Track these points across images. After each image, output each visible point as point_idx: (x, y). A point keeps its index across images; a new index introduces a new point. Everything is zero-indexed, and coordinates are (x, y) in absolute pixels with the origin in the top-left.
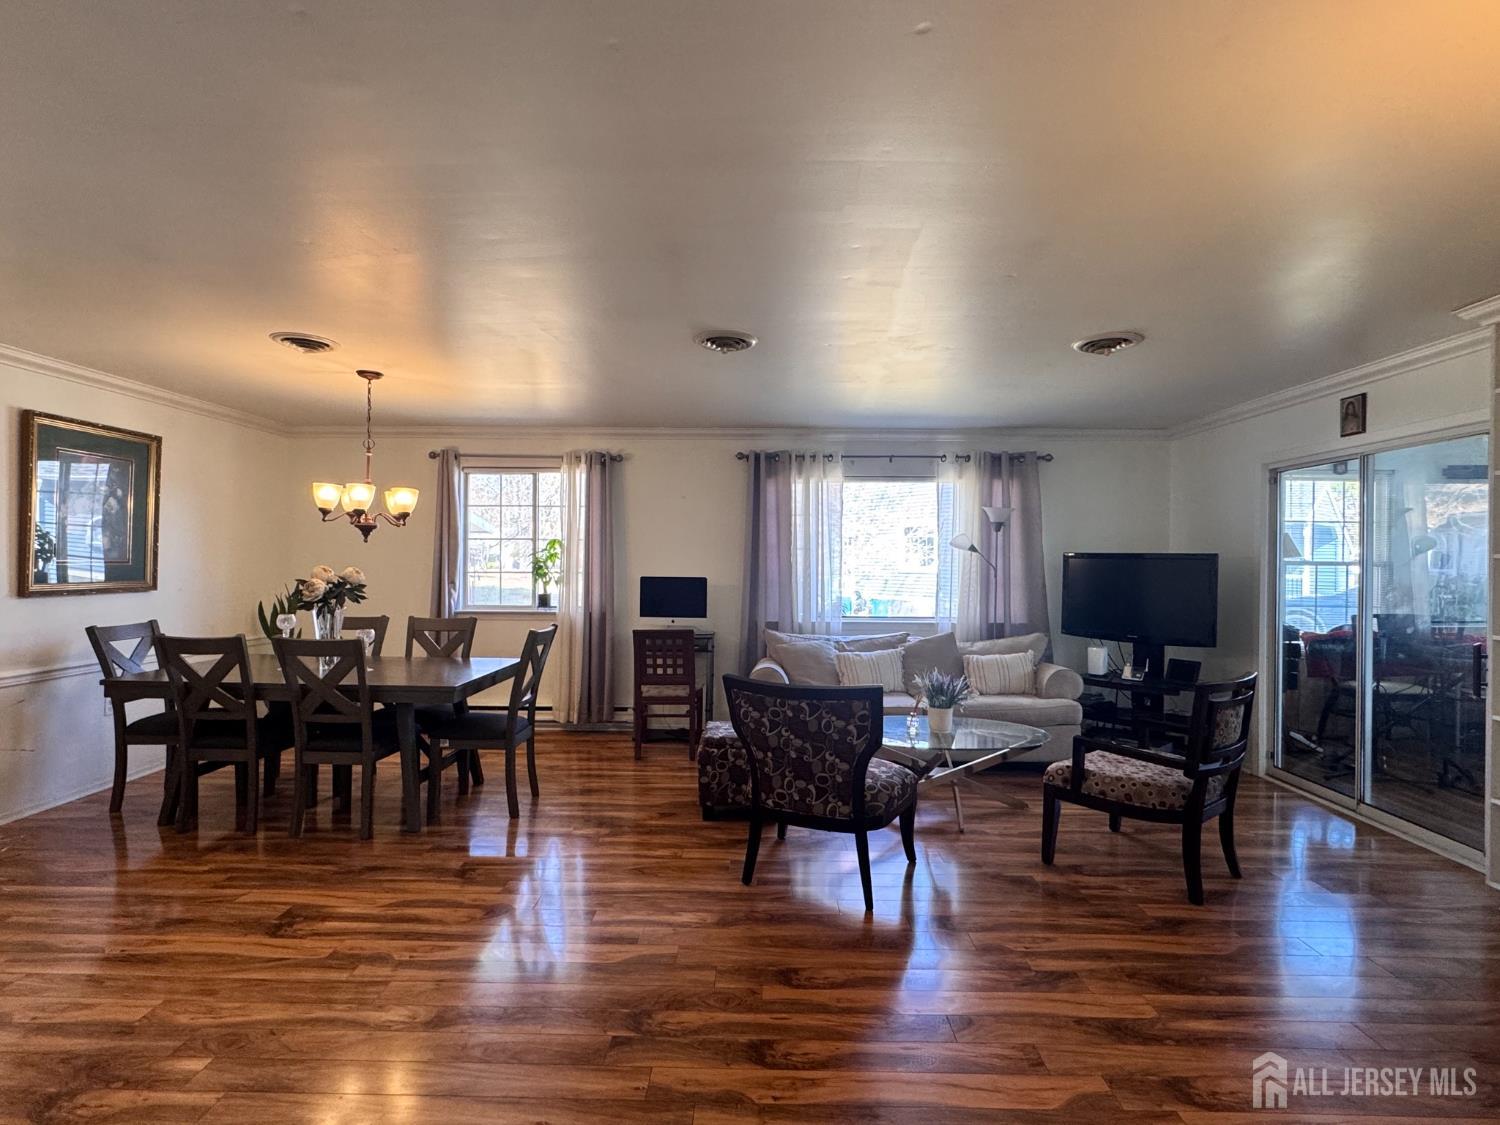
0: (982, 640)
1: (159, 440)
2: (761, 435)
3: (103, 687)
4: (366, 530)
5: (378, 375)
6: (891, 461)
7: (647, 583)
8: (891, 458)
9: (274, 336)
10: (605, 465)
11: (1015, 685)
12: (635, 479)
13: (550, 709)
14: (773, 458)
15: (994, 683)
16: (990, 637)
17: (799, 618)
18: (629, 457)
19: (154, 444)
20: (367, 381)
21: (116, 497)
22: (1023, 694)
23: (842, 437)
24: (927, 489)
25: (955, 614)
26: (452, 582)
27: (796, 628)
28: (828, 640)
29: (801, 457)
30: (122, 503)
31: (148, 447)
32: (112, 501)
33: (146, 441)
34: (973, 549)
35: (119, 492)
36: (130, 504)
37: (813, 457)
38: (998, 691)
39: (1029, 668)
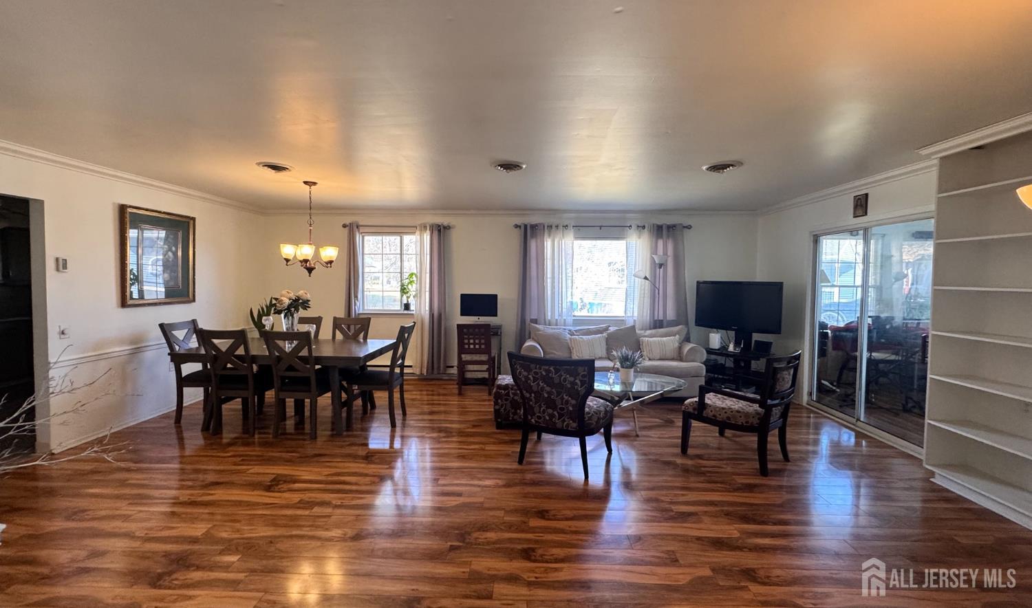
0: (650, 329)
1: (194, 219)
2: (528, 214)
3: (169, 357)
4: (310, 270)
5: (315, 184)
6: (600, 229)
7: (464, 298)
8: (601, 227)
9: (258, 164)
10: (441, 232)
11: (669, 355)
12: (457, 239)
13: (411, 366)
14: (534, 227)
15: (657, 354)
16: (655, 328)
17: (549, 316)
18: (454, 227)
19: (192, 222)
20: (308, 187)
21: (172, 252)
22: (673, 359)
23: (573, 215)
24: (620, 244)
25: (636, 314)
26: (356, 297)
27: (547, 322)
28: (565, 329)
29: (550, 227)
30: (175, 254)
31: (188, 223)
32: (170, 254)
33: (187, 220)
34: (646, 278)
35: (174, 249)
36: (180, 253)
37: (557, 227)
38: (658, 358)
39: (677, 345)
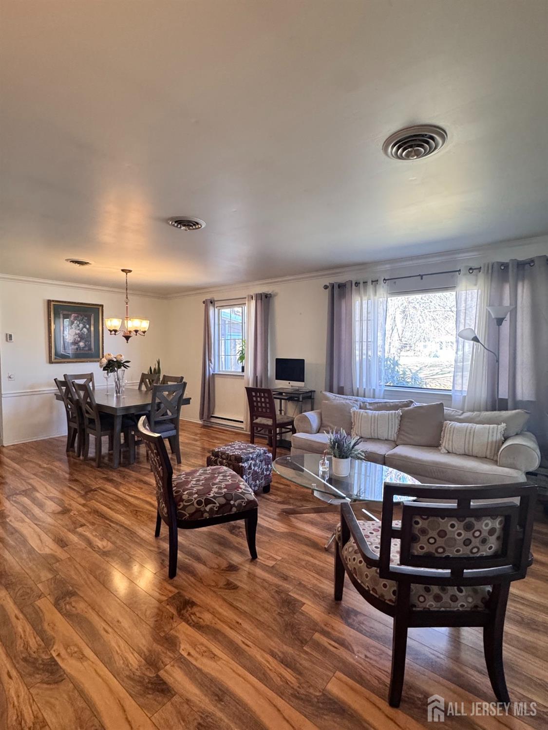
1: (102, 306)
4: (127, 338)
5: (130, 271)
6: (422, 279)
7: (279, 362)
8: (421, 276)
9: (67, 260)
10: (265, 300)
12: (279, 306)
13: (242, 422)
14: (342, 286)
17: (357, 385)
18: (276, 295)
20: (125, 273)
21: (86, 328)
23: (388, 266)
24: (449, 296)
25: (465, 388)
26: (210, 360)
28: (356, 401)
29: (357, 284)
30: (89, 330)
33: (99, 307)
34: (476, 339)
35: (88, 326)
36: (92, 329)
38: (462, 452)
39: (499, 437)
